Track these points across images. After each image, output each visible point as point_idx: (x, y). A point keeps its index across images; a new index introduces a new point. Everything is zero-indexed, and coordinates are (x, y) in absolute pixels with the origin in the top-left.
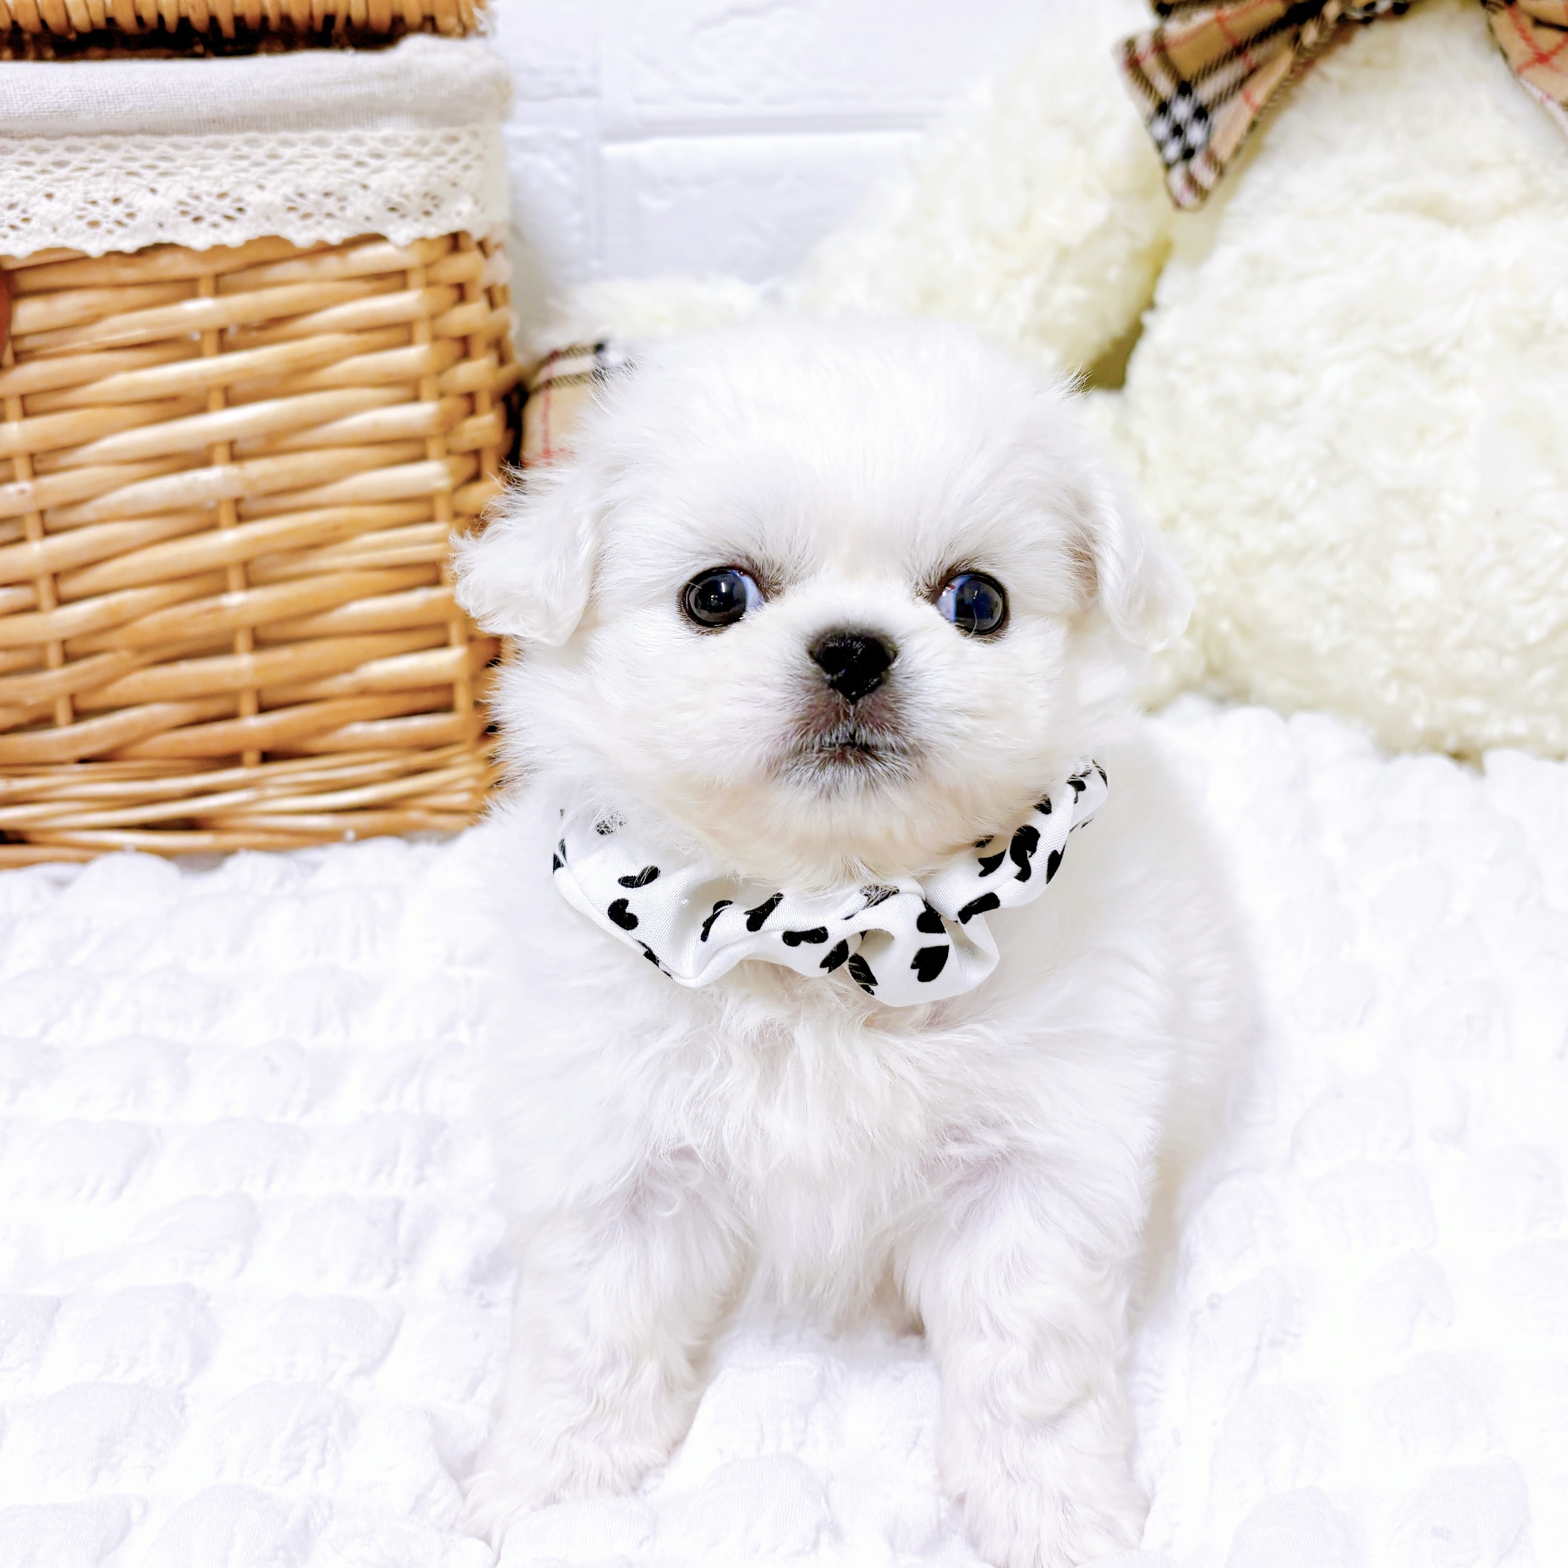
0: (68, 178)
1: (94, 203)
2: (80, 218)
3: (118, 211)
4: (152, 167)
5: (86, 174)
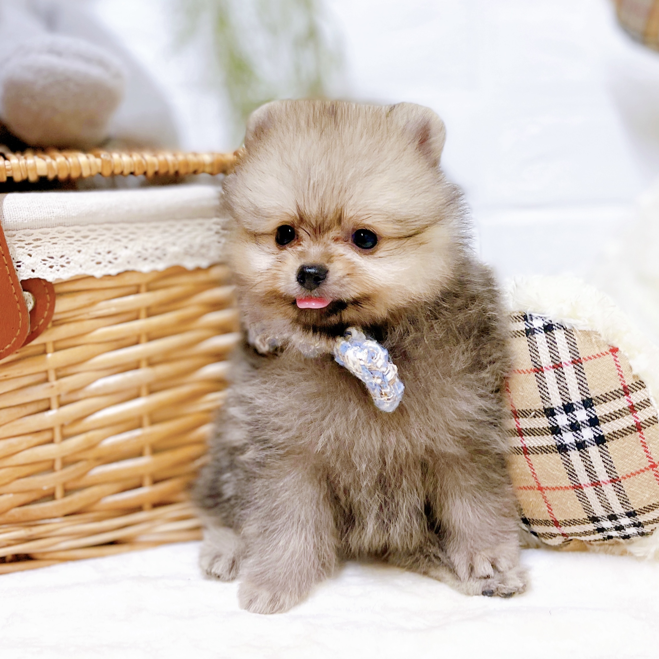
0: (88, 243)
1: (99, 254)
2: (93, 260)
3: (110, 257)
4: (126, 237)
5: (96, 241)
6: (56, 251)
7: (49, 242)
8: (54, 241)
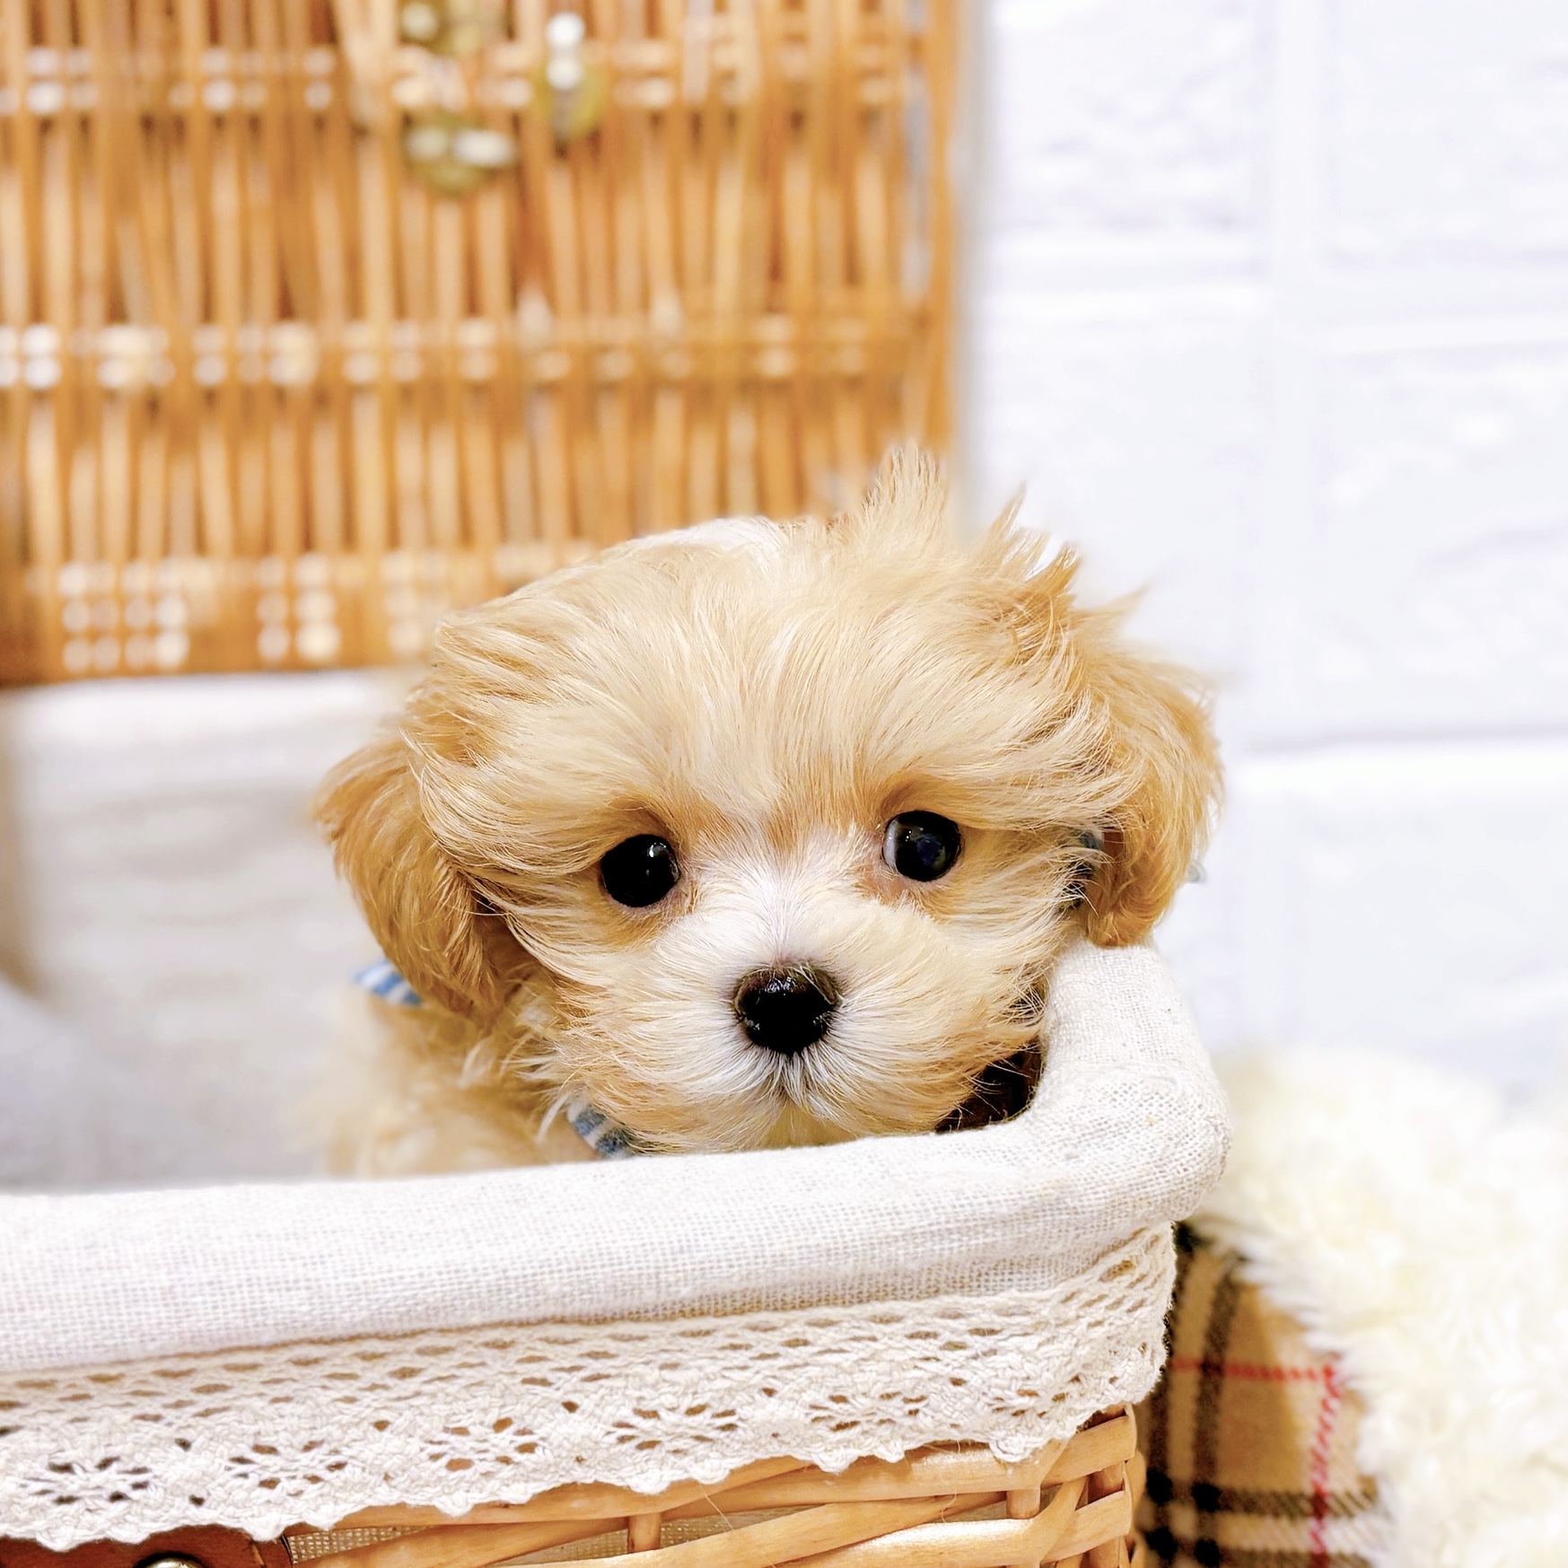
0: (417, 1394)
1: (462, 1431)
2: (435, 1457)
3: (505, 1441)
5: (452, 1388)
6: (285, 1430)
7: (261, 1395)
8: (279, 1390)
